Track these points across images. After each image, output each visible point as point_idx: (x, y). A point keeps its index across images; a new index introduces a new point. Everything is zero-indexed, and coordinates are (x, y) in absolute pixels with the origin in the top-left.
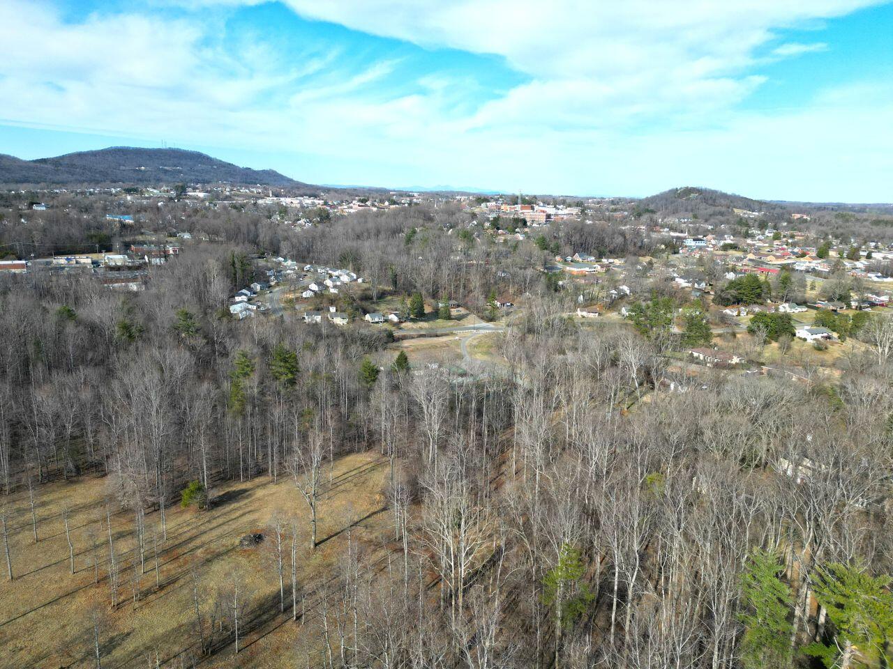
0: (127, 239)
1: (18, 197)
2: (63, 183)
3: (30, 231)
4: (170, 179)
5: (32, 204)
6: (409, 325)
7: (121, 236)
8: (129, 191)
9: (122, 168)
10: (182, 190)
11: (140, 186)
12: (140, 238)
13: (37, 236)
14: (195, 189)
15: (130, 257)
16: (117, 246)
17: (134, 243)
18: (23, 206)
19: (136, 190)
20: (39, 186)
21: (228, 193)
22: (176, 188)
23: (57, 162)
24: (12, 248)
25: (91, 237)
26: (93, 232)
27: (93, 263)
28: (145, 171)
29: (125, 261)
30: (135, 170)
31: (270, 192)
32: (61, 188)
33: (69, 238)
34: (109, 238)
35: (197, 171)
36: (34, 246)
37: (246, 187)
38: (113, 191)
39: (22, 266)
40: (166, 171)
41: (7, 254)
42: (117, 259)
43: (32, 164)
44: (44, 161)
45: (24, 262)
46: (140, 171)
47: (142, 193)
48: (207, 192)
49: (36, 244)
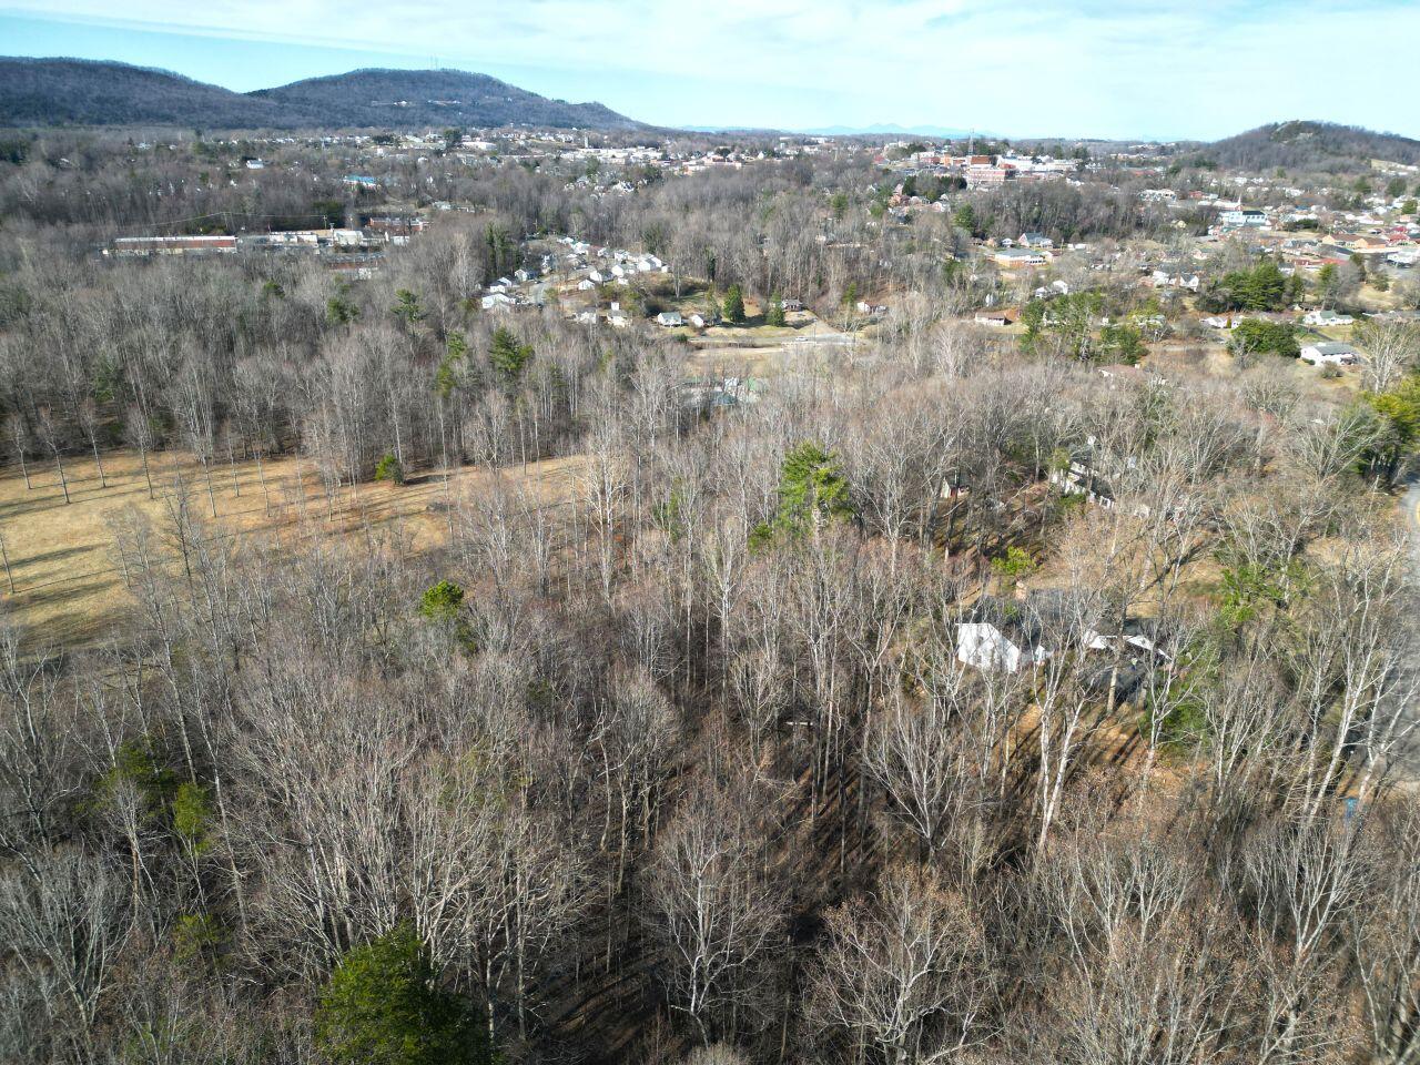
0: (365, 210)
1: (227, 149)
2: (291, 129)
3: (241, 196)
4: (442, 121)
5: (245, 159)
6: (719, 330)
7: (357, 205)
8: (379, 140)
9: (374, 103)
10: (455, 139)
11: (397, 133)
12: (383, 209)
13: (250, 204)
14: (474, 136)
15: (366, 234)
16: (351, 218)
17: (374, 215)
18: (234, 164)
19: (389, 139)
20: (256, 133)
21: (522, 143)
22: (447, 135)
23: (281, 95)
24: (218, 219)
25: (318, 206)
26: (320, 199)
27: (320, 241)
28: (406, 109)
29: (359, 240)
30: (392, 107)
31: (586, 140)
32: (286, 136)
33: (290, 207)
34: (341, 208)
35: (483, 107)
36: (246, 218)
37: (551, 133)
38: (358, 140)
39: (231, 243)
40: (437, 108)
41: (213, 227)
42: (349, 236)
43: (247, 99)
44: (262, 93)
45: (232, 238)
46: (400, 107)
47: (398, 143)
48: (492, 140)
49: (249, 214)
